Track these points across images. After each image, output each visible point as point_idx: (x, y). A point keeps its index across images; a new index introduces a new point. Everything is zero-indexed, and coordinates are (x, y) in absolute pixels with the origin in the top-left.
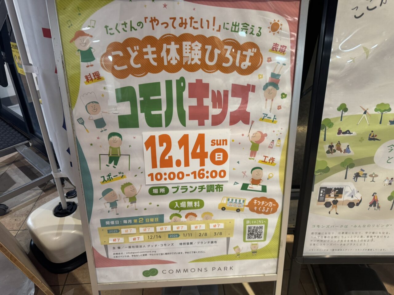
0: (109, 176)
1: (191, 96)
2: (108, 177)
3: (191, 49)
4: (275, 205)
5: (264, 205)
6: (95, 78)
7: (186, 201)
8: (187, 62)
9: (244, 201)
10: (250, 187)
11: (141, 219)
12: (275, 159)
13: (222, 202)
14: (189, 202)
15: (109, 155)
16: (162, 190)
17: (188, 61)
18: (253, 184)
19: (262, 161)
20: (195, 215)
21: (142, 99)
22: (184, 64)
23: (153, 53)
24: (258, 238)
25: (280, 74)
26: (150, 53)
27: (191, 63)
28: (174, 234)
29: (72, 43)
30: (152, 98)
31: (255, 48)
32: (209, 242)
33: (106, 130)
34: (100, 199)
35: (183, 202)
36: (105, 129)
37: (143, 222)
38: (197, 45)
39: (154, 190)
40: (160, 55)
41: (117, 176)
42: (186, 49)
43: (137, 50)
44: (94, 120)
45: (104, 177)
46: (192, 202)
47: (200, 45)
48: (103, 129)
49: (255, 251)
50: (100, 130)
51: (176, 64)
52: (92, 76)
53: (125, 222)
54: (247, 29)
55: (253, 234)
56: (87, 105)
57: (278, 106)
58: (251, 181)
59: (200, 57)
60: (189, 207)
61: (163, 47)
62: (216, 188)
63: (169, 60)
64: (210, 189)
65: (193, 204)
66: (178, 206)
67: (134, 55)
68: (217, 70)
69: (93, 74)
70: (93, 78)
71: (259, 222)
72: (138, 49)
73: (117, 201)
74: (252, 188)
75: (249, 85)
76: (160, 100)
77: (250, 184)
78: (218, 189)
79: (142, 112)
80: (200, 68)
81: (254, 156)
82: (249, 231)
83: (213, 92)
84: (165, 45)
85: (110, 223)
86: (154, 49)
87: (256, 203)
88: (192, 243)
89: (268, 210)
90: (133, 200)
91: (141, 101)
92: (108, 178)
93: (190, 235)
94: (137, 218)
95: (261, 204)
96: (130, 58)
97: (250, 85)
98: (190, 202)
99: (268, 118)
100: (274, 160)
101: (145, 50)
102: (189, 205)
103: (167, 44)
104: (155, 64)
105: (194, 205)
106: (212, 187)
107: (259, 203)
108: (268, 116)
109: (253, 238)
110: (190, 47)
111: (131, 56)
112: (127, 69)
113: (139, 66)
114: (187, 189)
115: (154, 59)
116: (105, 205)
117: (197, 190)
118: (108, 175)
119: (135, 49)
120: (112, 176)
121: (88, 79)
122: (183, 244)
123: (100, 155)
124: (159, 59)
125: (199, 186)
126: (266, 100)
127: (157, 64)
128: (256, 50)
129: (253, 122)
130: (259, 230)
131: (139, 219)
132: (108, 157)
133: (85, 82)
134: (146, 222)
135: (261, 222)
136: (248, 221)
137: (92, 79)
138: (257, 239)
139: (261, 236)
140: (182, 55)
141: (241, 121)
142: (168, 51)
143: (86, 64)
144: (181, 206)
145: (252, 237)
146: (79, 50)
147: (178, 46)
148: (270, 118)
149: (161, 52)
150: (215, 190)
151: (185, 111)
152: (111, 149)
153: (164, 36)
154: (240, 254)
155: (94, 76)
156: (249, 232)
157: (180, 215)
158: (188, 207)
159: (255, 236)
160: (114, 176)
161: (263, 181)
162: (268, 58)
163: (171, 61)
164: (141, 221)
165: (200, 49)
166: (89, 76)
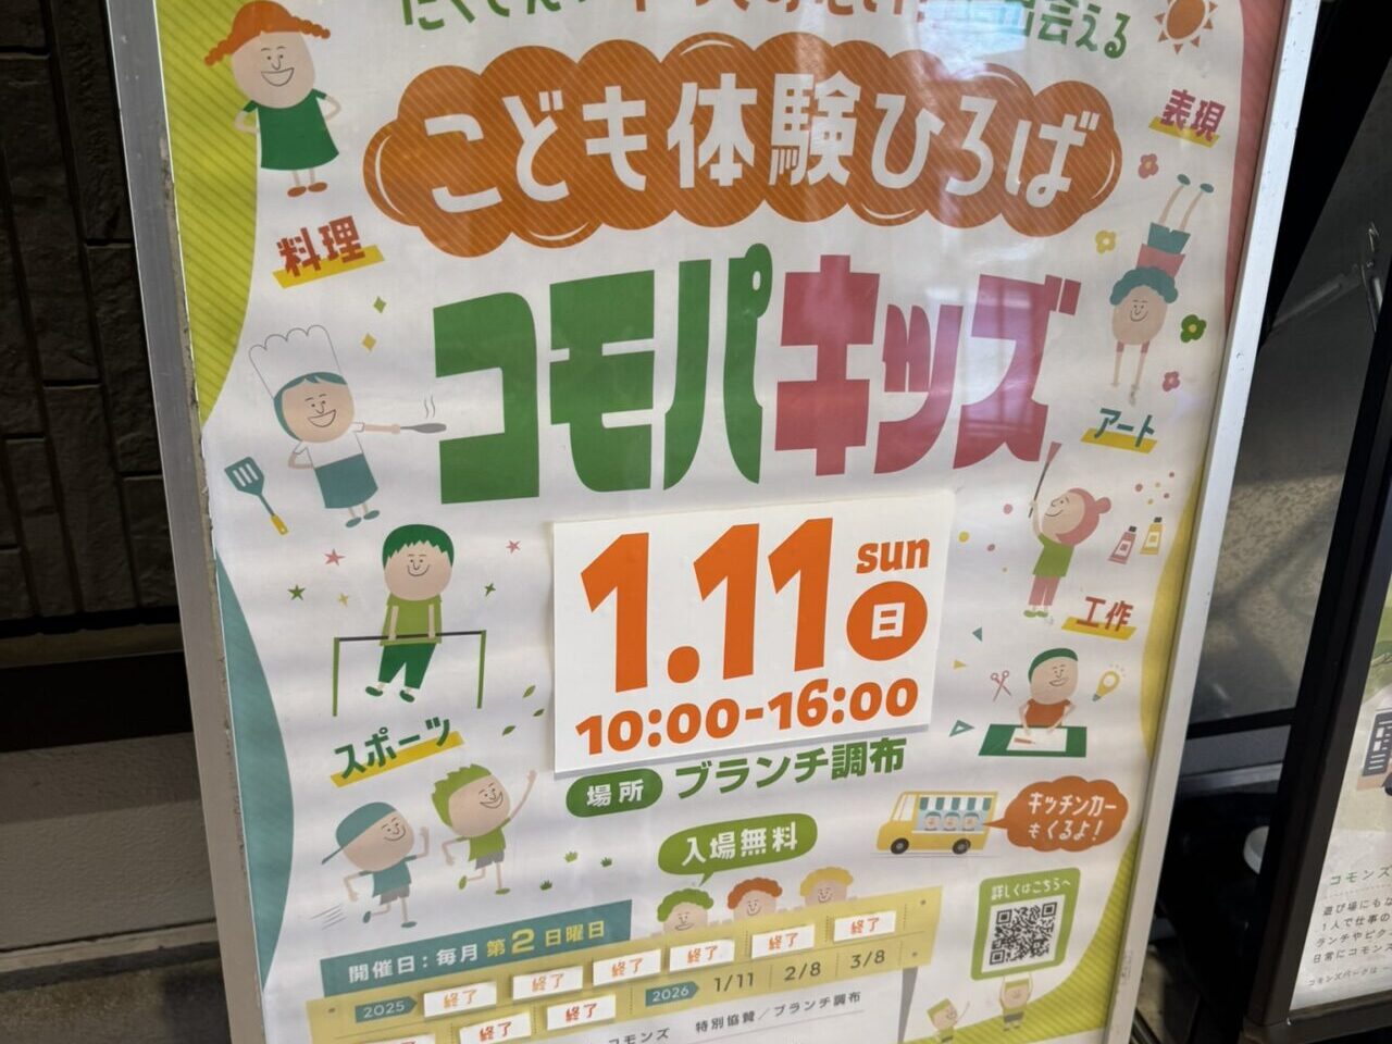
0: (376, 741)
1: (793, 334)
2: (372, 748)
3: (812, 109)
4: (1114, 807)
5: (1071, 809)
6: (333, 255)
7: (737, 826)
8: (787, 173)
9: (987, 804)
10: (1018, 740)
11: (526, 936)
12: (1131, 607)
13: (896, 818)
14: (751, 832)
15: (384, 638)
16: (631, 789)
17: (793, 168)
18: (1030, 726)
19: (1080, 622)
20: (772, 888)
21: (564, 354)
22: (773, 181)
23: (631, 126)
24: (1033, 954)
25: (1186, 231)
26: (616, 127)
27: (805, 181)
28: (670, 988)
29: (217, 65)
30: (610, 349)
31: (1092, 110)
32: (825, 1001)
33: (373, 515)
34: (325, 861)
35: (721, 836)
36: (371, 509)
37: (531, 948)
38: (838, 94)
39: (590, 793)
40: (665, 135)
41: (417, 738)
42: (789, 110)
43: (553, 114)
44: (316, 466)
45: (349, 749)
46: (763, 831)
47: (853, 92)
48: (359, 510)
49: (1017, 1012)
50: (343, 515)
51: (735, 180)
52: (317, 240)
53: (446, 957)
54: (1068, 23)
55: (1015, 941)
56: (285, 392)
57: (1168, 376)
58: (1025, 710)
59: (847, 147)
60: (751, 853)
61: (679, 97)
62: (872, 759)
63: (701, 164)
64: (850, 760)
65: (770, 840)
66: (701, 853)
67: (534, 135)
68: (921, 211)
69: (323, 230)
70: (322, 252)
71: (1044, 887)
72: (559, 105)
73: (409, 864)
74: (1029, 742)
75: (1052, 281)
76: (648, 357)
77: (1021, 726)
78: (884, 759)
79: (555, 420)
80: (843, 205)
81: (1049, 602)
82: (999, 930)
83: (894, 313)
84: (689, 90)
85: (371, 974)
86: (637, 108)
87: (1038, 808)
88: (752, 1013)
89: (1086, 829)
90: (488, 847)
91: (556, 368)
92: (371, 755)
93: (746, 979)
94: (504, 931)
95: (1059, 807)
96: (517, 151)
97: (1060, 280)
98: (756, 831)
99: (1120, 427)
100: (1128, 615)
101: (591, 112)
102: (751, 847)
103: (701, 86)
104: (635, 181)
105: (774, 840)
106: (856, 752)
107: (1049, 805)
108: (1121, 421)
109: (1013, 956)
110: (806, 102)
111: (521, 142)
112: (498, 205)
113: (559, 191)
114: (744, 774)
115: (634, 159)
116: (350, 891)
117: (792, 773)
118: (375, 736)
119: (545, 106)
120: (392, 742)
121: (296, 259)
122: (710, 1025)
123: (338, 641)
124: (657, 160)
125: (800, 756)
126: (1120, 348)
127: (648, 181)
128: (1096, 117)
129: (1055, 447)
130: (1039, 923)
131: (515, 936)
132: (377, 650)
133: (278, 275)
134: (548, 944)
135: (1052, 886)
136: (1000, 887)
137: (314, 260)
138: (1028, 960)
139: (1046, 943)
140: (768, 137)
141: (1004, 447)
142: (703, 118)
143: (284, 178)
144: (714, 855)
145: (1009, 955)
146: (251, 106)
147: (750, 96)
148: (1130, 429)
149: (669, 126)
150: (870, 766)
151: (760, 409)
152: (395, 609)
153: (689, 42)
154: (956, 1035)
155: (327, 242)
156: (997, 935)
157: (705, 894)
158: (744, 854)
159: (1022, 947)
160: (402, 743)
161: (1073, 708)
162: (1144, 159)
163: (712, 167)
164: (520, 943)
165: (851, 109)
166: (298, 240)
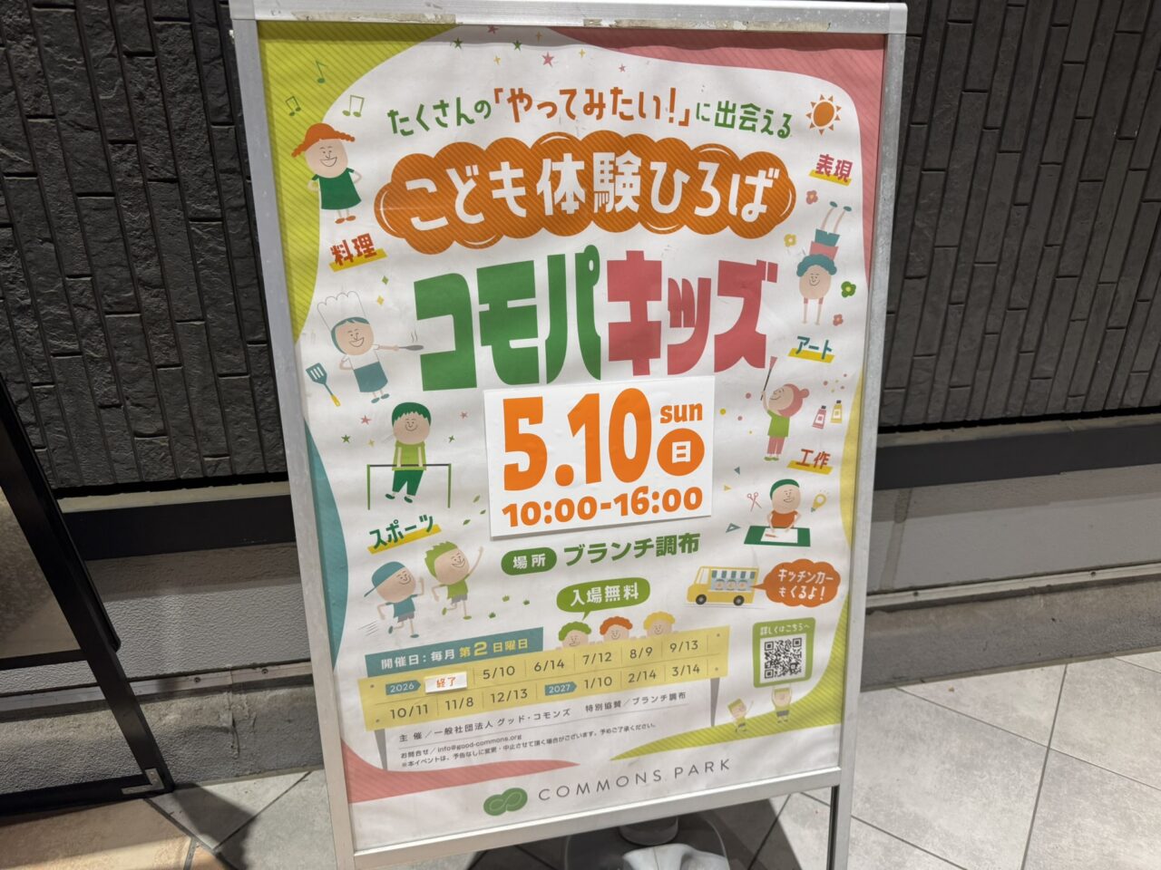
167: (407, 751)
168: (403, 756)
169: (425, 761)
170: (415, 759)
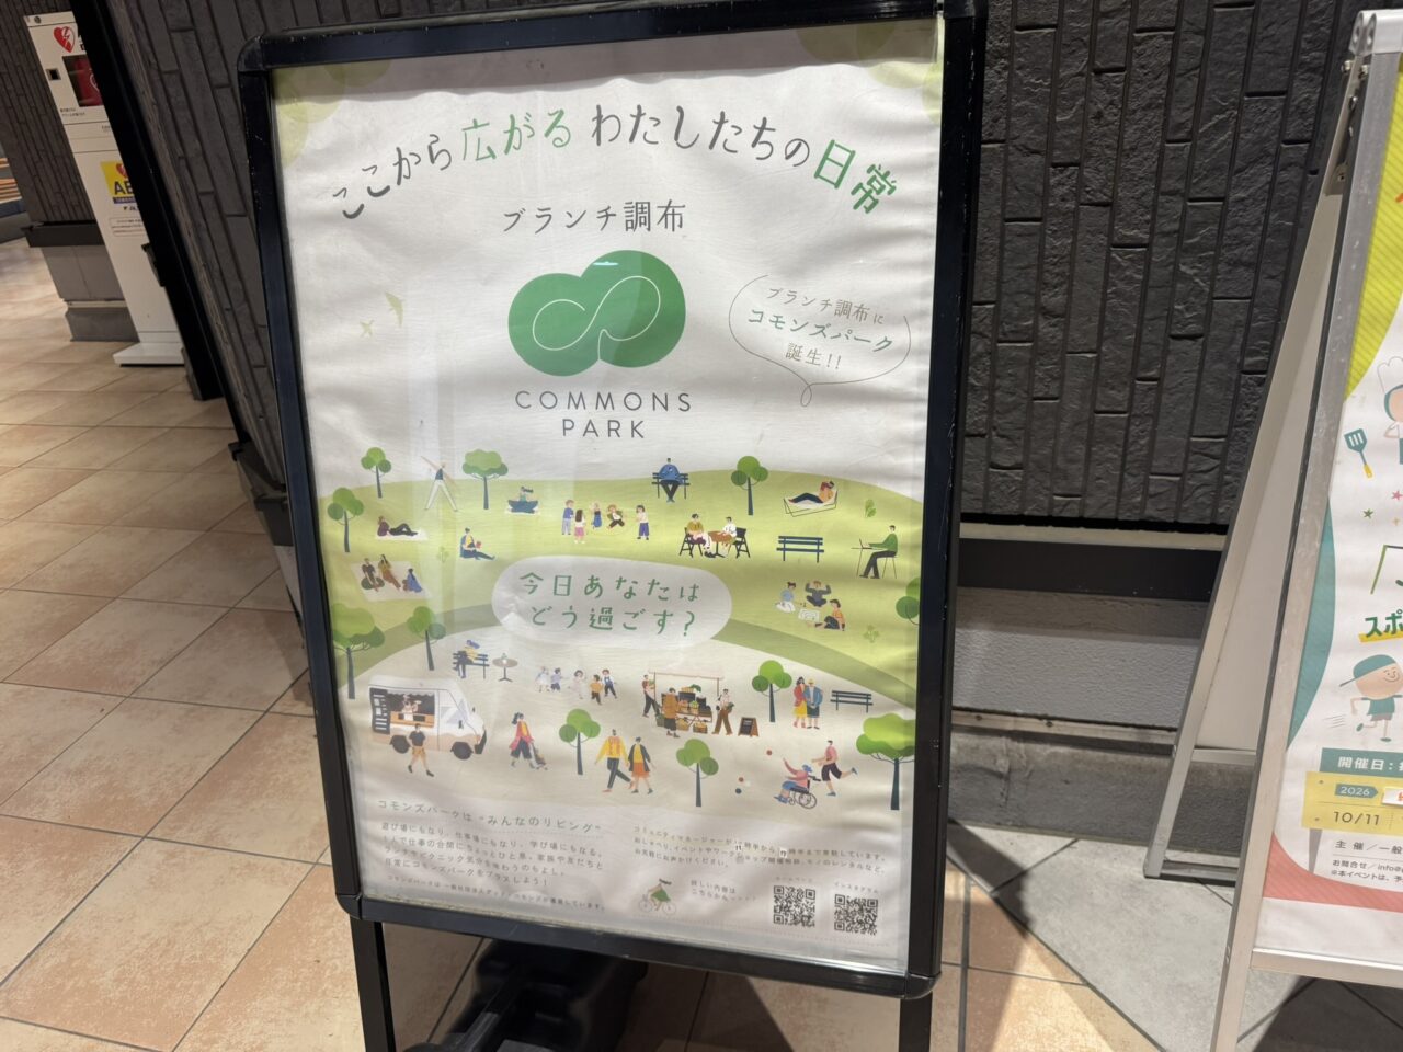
167: (1341, 859)
168: (1336, 863)
169: (1359, 875)
170: (1347, 870)
